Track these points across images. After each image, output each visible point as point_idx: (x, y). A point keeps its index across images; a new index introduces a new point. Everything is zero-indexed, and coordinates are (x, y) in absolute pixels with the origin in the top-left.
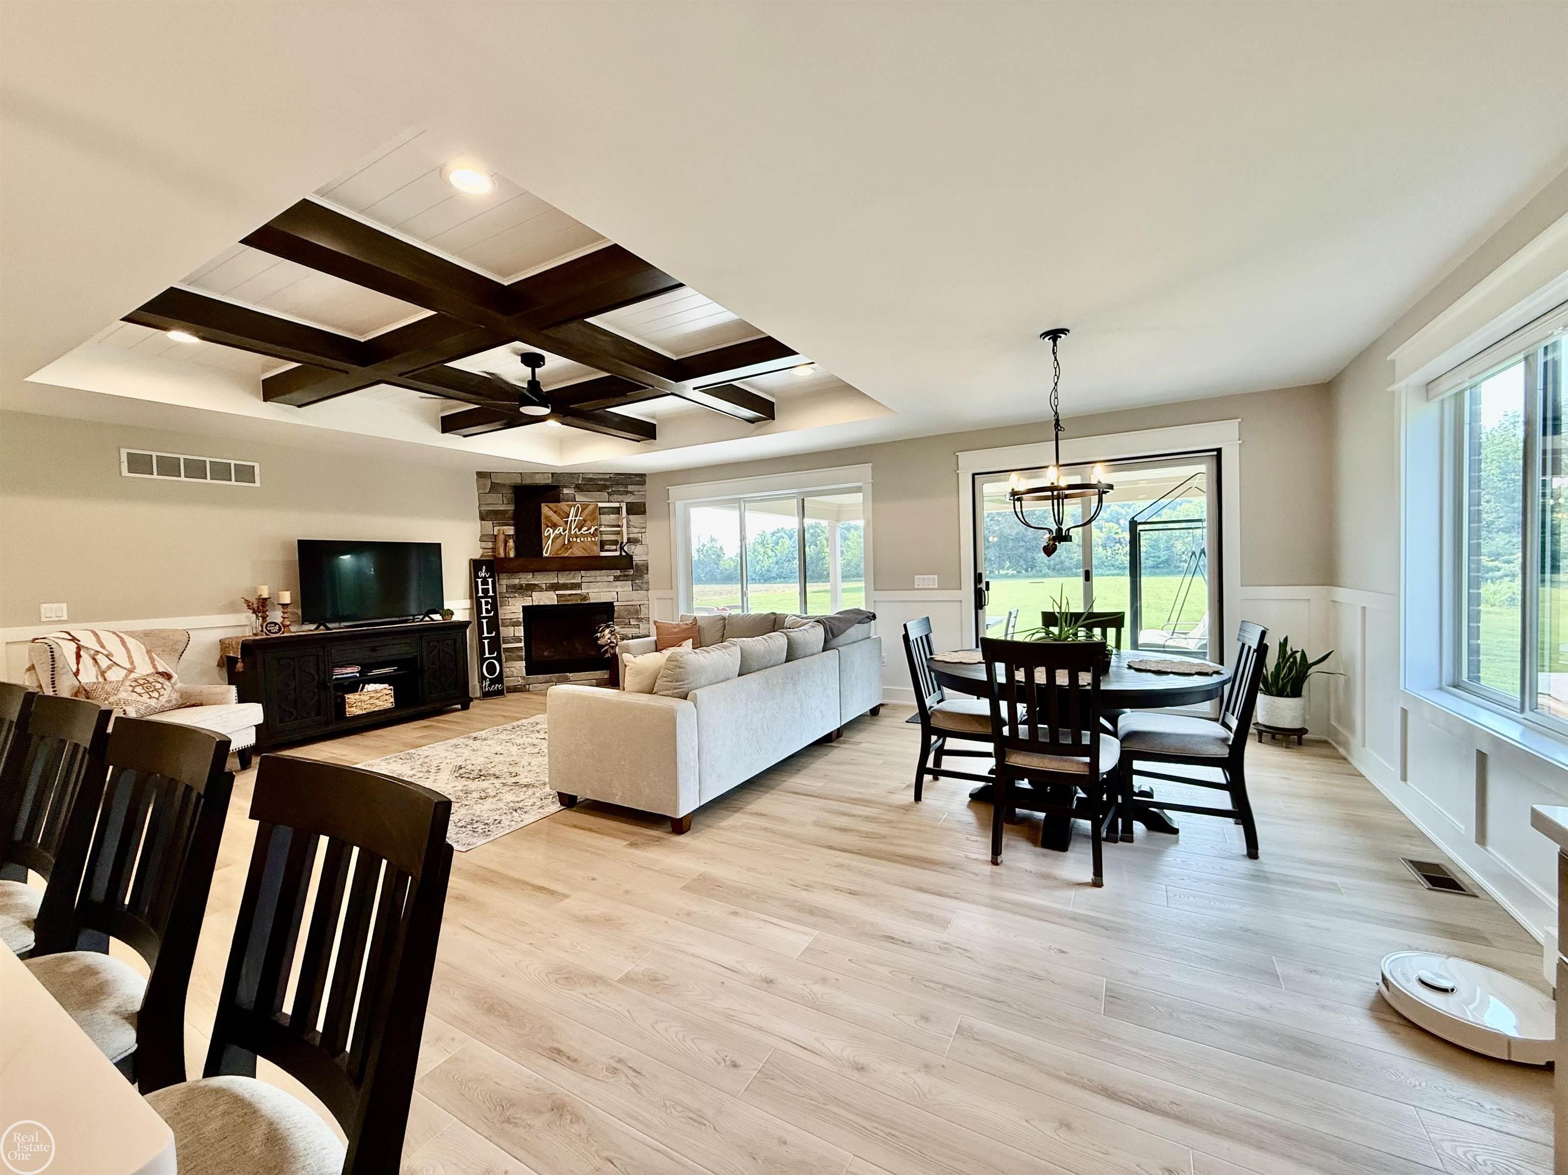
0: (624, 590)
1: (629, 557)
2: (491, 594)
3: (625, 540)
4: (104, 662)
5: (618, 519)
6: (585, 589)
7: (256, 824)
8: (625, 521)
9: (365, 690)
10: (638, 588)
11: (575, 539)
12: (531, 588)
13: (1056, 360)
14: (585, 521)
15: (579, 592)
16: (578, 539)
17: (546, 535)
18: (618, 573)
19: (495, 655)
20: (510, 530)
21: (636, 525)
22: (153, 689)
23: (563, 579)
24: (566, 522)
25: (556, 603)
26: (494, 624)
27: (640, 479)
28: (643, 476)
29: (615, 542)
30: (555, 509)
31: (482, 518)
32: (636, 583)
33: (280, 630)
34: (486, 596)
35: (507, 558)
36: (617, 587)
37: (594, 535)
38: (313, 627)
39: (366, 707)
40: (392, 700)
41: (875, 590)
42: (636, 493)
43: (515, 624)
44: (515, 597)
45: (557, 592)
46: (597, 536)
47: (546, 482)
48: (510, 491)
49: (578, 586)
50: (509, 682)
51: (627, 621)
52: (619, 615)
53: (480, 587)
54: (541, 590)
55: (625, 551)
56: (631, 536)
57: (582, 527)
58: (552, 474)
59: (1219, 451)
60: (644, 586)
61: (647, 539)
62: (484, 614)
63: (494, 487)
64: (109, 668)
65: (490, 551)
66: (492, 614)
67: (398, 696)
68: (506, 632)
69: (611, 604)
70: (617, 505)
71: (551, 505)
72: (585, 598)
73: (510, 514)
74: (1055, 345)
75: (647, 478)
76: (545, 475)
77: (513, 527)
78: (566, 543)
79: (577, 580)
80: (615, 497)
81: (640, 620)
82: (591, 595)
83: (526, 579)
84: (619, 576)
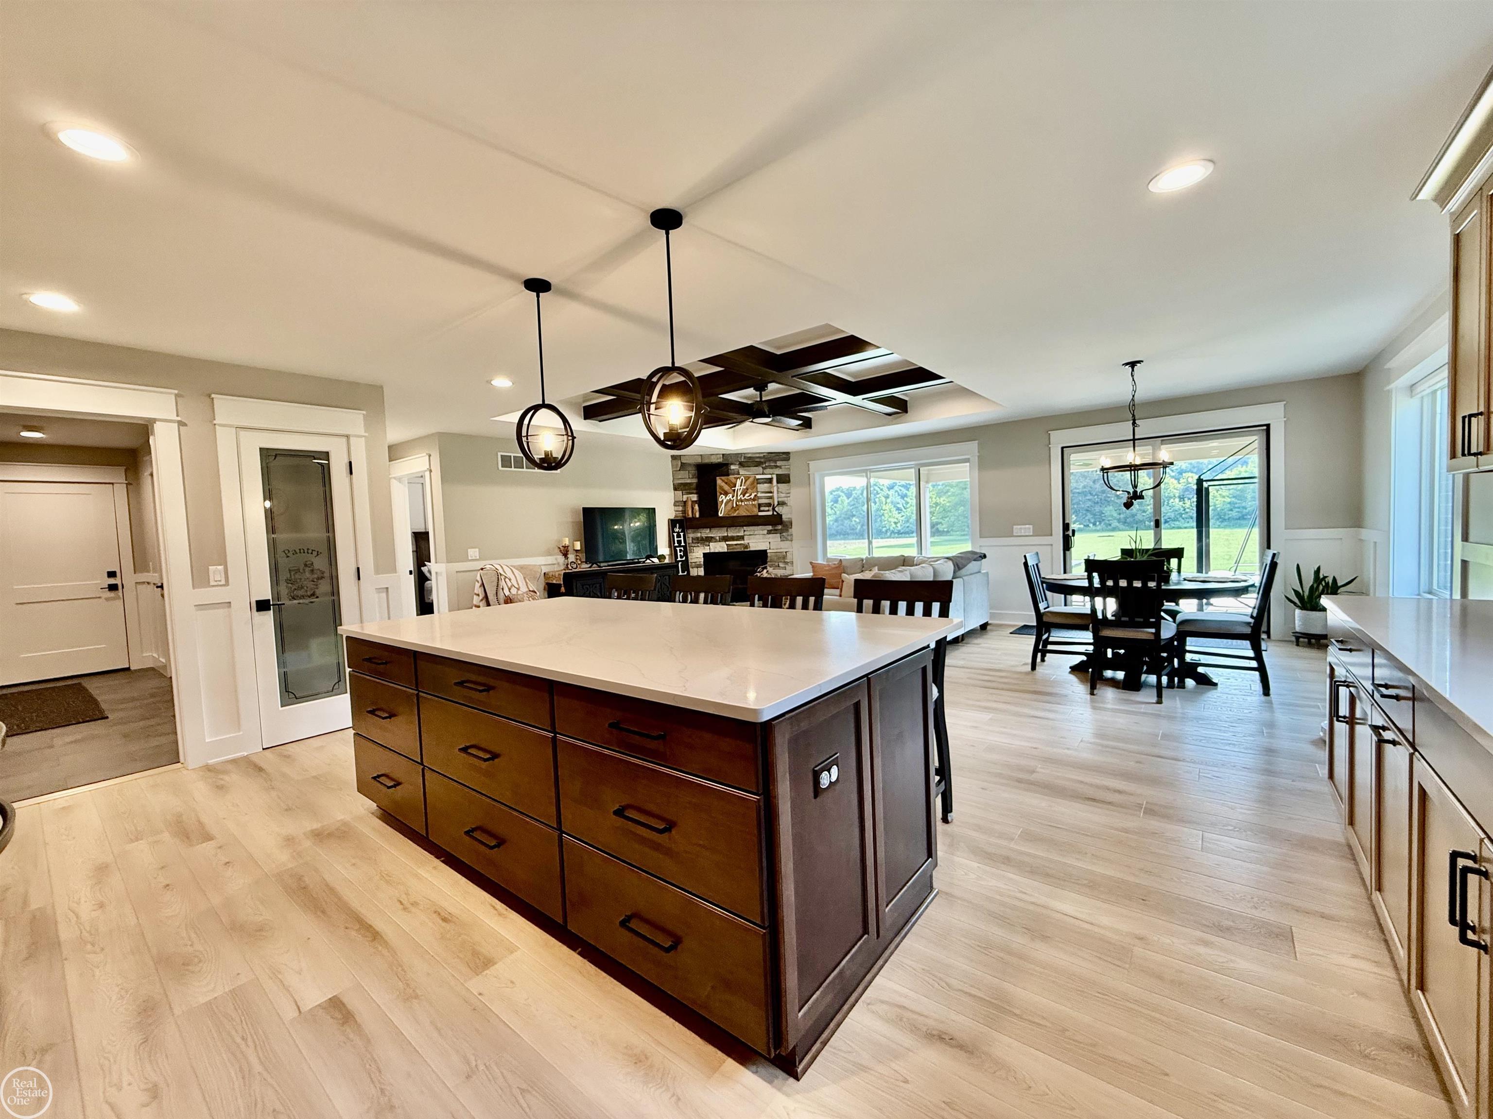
0: (775, 540)
1: (780, 516)
2: (683, 544)
3: (776, 503)
5: (771, 487)
6: (747, 540)
7: (856, 600)
8: (775, 488)
10: (784, 539)
11: (740, 503)
12: (709, 540)
13: (1133, 380)
14: (747, 489)
15: (742, 542)
16: (743, 503)
17: (720, 500)
18: (770, 528)
20: (694, 497)
21: (783, 491)
23: (732, 533)
24: (734, 490)
25: (726, 550)
26: (686, 566)
27: (785, 456)
28: (788, 453)
29: (769, 505)
30: (726, 481)
31: (675, 489)
32: (783, 535)
34: (680, 546)
35: (694, 518)
36: (769, 539)
37: (754, 500)
38: (589, 565)
41: (980, 537)
42: (783, 467)
43: (698, 566)
44: (699, 546)
45: (727, 543)
46: (756, 500)
47: (719, 461)
48: (694, 469)
49: (742, 538)
51: (777, 564)
52: (772, 559)
53: (676, 539)
54: (716, 541)
55: (776, 511)
56: (780, 500)
57: (745, 493)
58: (723, 455)
59: (1268, 426)
60: (789, 538)
61: (790, 501)
62: (679, 559)
63: (683, 466)
65: (682, 512)
66: (684, 559)
68: (693, 571)
69: (766, 551)
70: (769, 476)
71: (723, 478)
72: (746, 546)
73: (694, 485)
74: (1133, 370)
75: (791, 455)
76: (718, 456)
77: (696, 495)
78: (735, 506)
79: (741, 534)
80: (768, 471)
81: (786, 563)
82: (751, 545)
83: (706, 533)
84: (772, 530)
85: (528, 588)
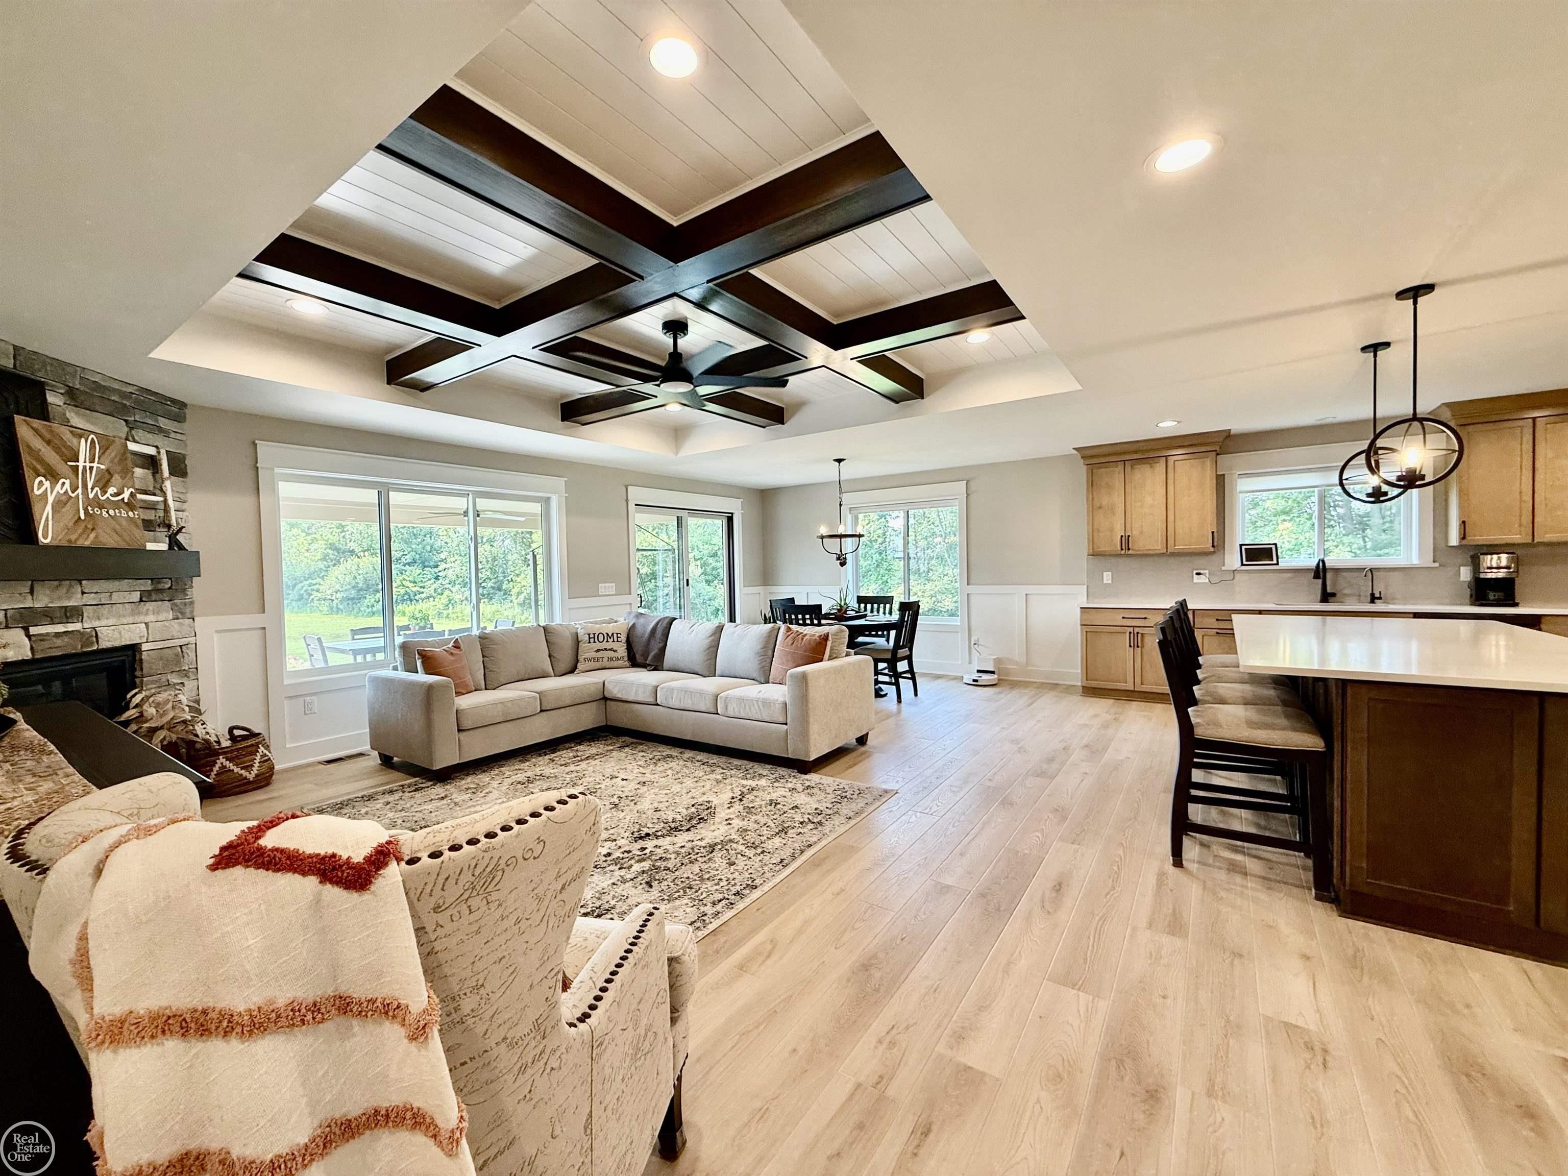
0: (161, 618)
3: (175, 524)
5: (155, 480)
6: (90, 619)
8: (169, 485)
10: (179, 614)
11: (97, 511)
14: (109, 474)
15: (77, 626)
16: (104, 512)
17: (36, 493)
21: (181, 497)
23: (47, 597)
24: (75, 470)
25: (29, 656)
27: (177, 409)
28: (182, 405)
29: (160, 525)
30: (44, 434)
32: (176, 605)
36: (145, 613)
41: (569, 598)
42: (172, 435)
45: (30, 630)
46: (135, 508)
49: (79, 613)
51: (162, 678)
52: (151, 668)
55: (176, 544)
57: (105, 485)
59: (731, 514)
60: (188, 611)
69: (133, 649)
70: (151, 451)
71: (34, 423)
72: (87, 639)
75: (186, 412)
78: (82, 515)
79: (75, 601)
80: (144, 435)
81: (185, 674)
82: (103, 632)
84: (149, 592)
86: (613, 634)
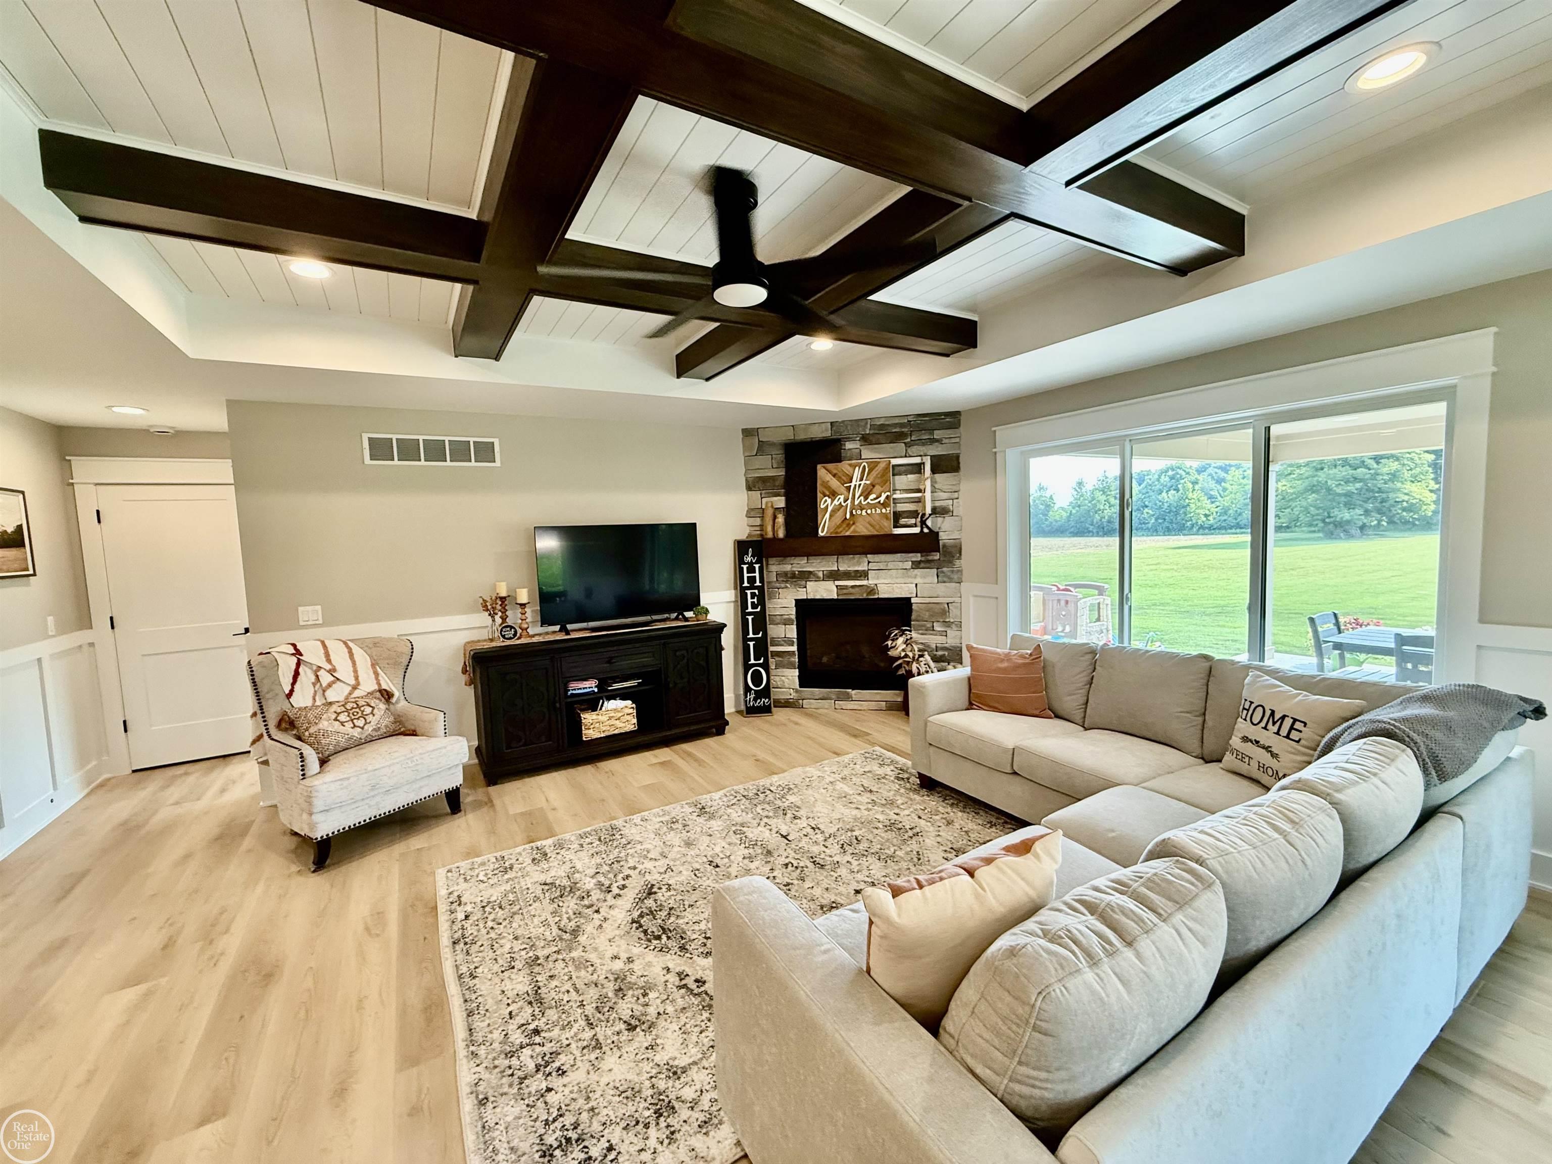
0: (927, 581)
1: (934, 535)
2: (758, 584)
3: (928, 511)
4: (326, 678)
5: (919, 481)
6: (873, 578)
8: (928, 483)
9: (603, 709)
10: (945, 579)
11: (859, 512)
12: (806, 576)
14: (873, 485)
15: (864, 583)
16: (864, 512)
17: (822, 506)
18: (918, 557)
19: (761, 661)
20: (780, 502)
21: (945, 488)
22: (360, 715)
23: (846, 564)
24: (849, 488)
25: (835, 597)
26: (761, 622)
27: (951, 419)
28: (956, 415)
29: (914, 514)
30: (835, 472)
31: (749, 488)
32: (943, 572)
33: (515, 635)
34: (752, 587)
35: (775, 539)
36: (915, 577)
37: (884, 505)
38: (553, 630)
39: (604, 729)
40: (635, 721)
42: (945, 441)
43: (787, 622)
44: (786, 587)
45: (838, 583)
46: (889, 505)
47: (824, 435)
48: (782, 452)
49: (864, 575)
50: (776, 694)
51: (929, 625)
52: (919, 616)
53: (746, 575)
54: (818, 579)
55: (928, 527)
56: (937, 504)
57: (869, 494)
58: (832, 423)
60: (955, 577)
61: (959, 508)
62: (750, 610)
63: (762, 448)
64: (330, 685)
65: (758, 528)
66: (758, 610)
67: (641, 716)
68: (775, 631)
69: (908, 600)
70: (917, 460)
71: (829, 466)
72: (872, 591)
73: (781, 480)
75: (963, 418)
76: (823, 425)
77: (783, 498)
78: (848, 516)
79: (863, 567)
80: (914, 450)
81: (948, 624)
82: (880, 587)
83: (799, 564)
84: (920, 562)
85: (379, 684)
86: (1283, 718)
